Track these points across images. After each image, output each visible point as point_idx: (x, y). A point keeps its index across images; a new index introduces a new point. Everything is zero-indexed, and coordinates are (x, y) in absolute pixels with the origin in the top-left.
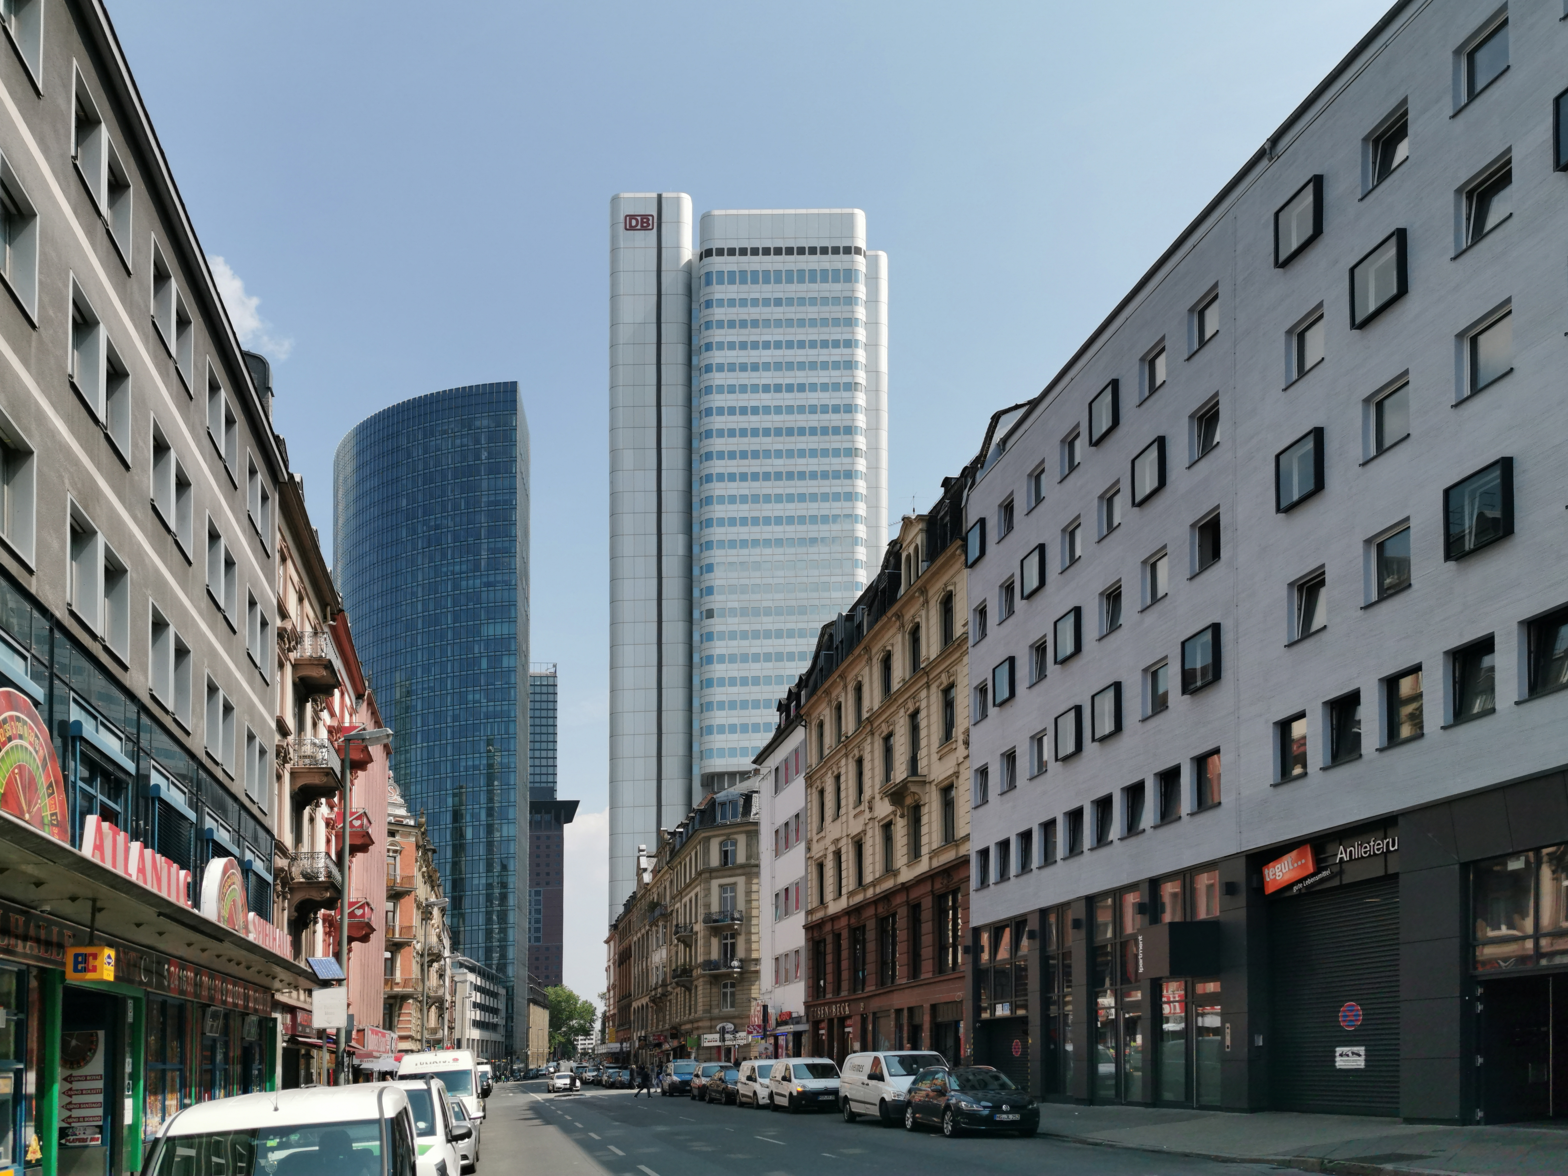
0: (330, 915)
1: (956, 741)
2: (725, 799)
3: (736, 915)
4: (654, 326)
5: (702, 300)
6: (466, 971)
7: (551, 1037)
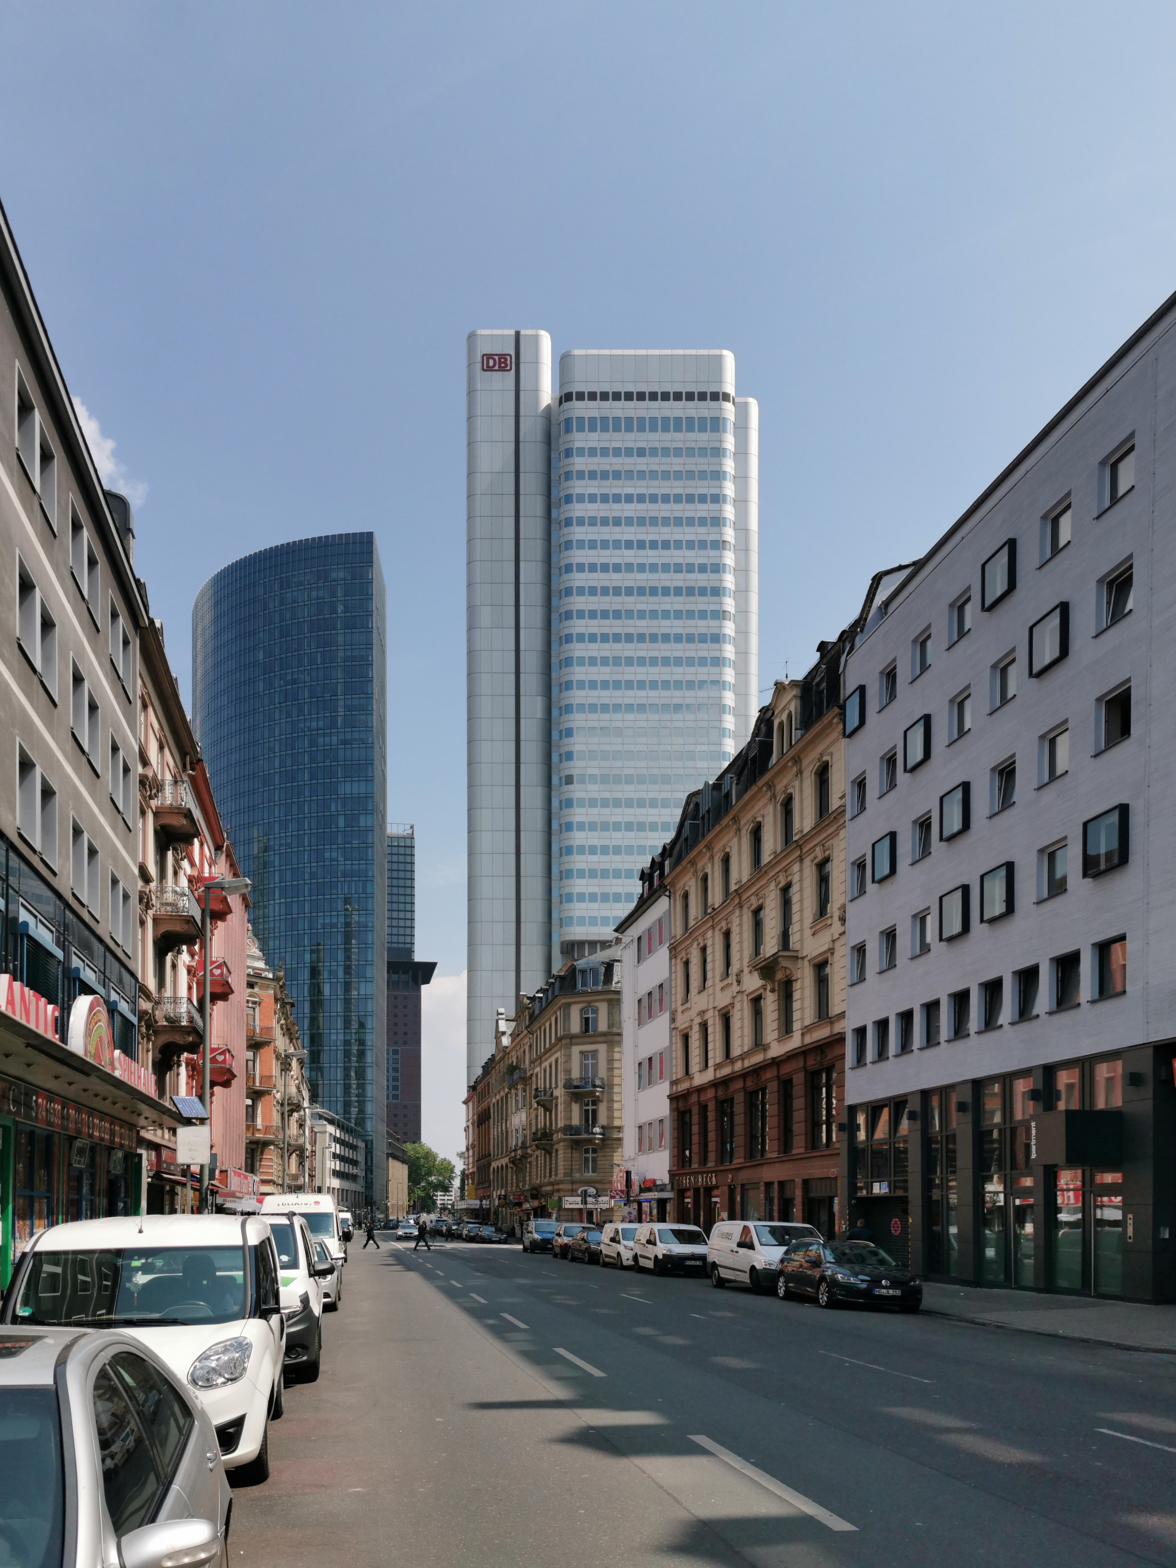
0: (192, 1059)
1: (832, 917)
2: (586, 966)
3: (598, 1082)
4: (513, 476)
5: (562, 448)
6: (325, 1122)
7: (411, 1191)
